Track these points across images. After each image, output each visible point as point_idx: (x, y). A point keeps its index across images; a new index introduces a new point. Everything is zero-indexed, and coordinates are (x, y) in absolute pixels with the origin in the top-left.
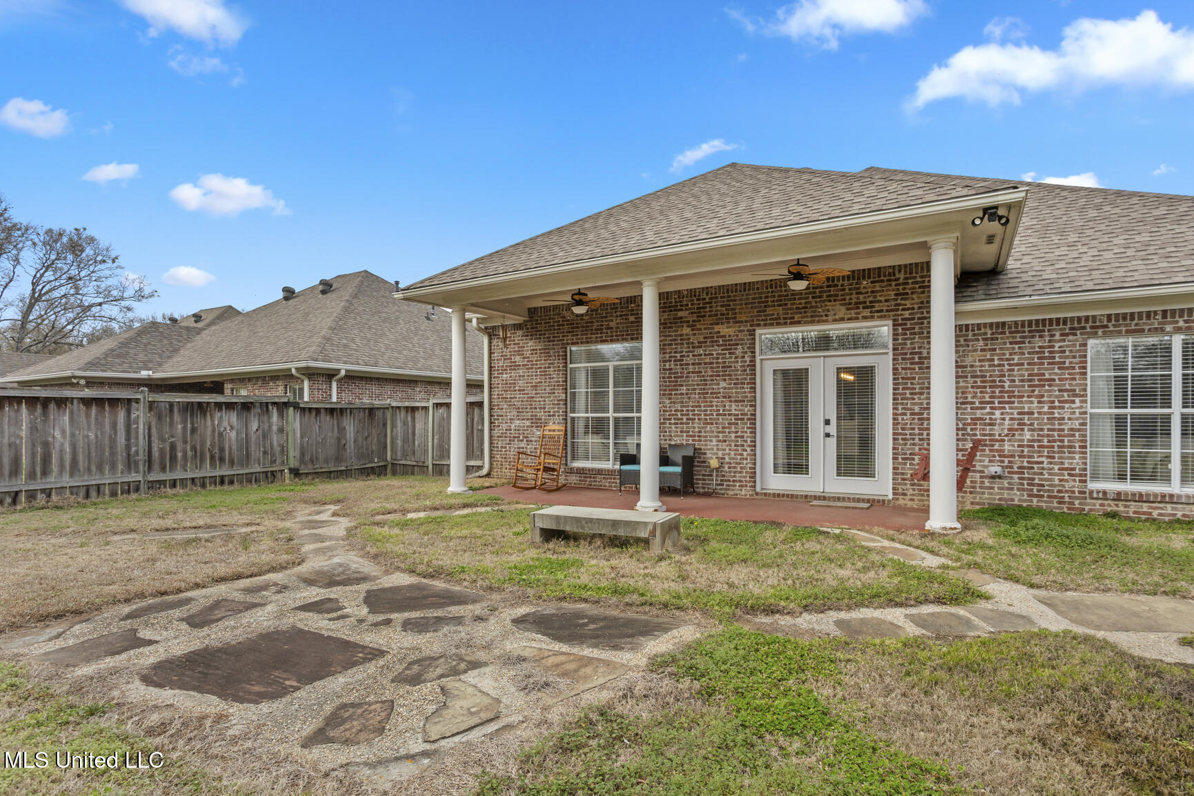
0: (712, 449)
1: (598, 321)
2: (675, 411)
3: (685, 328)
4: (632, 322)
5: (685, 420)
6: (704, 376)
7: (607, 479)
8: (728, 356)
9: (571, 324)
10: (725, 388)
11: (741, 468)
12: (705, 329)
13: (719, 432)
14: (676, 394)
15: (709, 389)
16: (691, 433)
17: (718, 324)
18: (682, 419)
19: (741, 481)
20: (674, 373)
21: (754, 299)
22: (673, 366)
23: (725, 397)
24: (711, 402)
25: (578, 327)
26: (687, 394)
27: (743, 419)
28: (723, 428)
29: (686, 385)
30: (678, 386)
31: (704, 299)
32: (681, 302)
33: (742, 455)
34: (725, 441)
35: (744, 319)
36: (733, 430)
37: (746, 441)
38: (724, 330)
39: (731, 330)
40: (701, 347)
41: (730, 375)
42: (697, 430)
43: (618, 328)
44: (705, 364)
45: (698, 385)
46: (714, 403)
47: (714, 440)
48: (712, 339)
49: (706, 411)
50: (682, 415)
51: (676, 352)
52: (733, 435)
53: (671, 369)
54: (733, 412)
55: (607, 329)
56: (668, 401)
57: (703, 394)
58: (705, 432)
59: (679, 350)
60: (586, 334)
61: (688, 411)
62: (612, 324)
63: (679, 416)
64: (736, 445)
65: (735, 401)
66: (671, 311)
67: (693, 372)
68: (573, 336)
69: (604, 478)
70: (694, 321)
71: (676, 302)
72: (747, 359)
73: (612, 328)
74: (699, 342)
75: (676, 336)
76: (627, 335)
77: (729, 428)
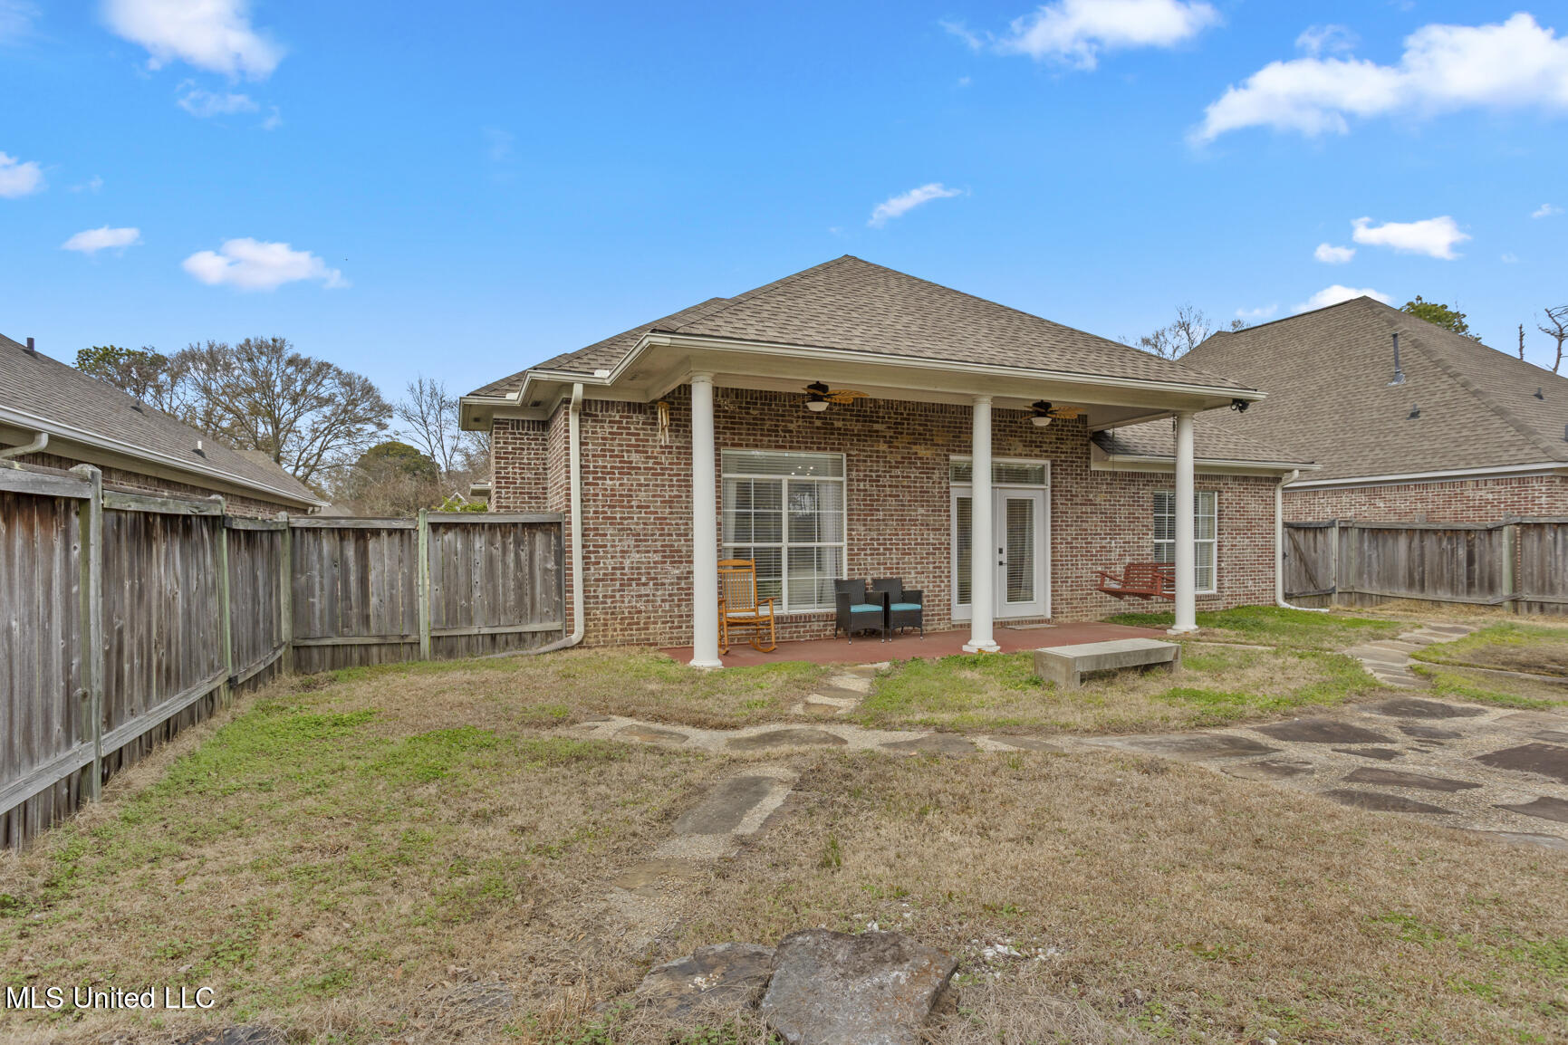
0: (911, 582)
1: (772, 420)
2: (871, 539)
3: (881, 444)
4: (818, 428)
5: (882, 551)
6: (902, 501)
8: (925, 480)
9: (731, 418)
10: (922, 515)
11: (940, 601)
12: (903, 448)
13: (917, 563)
14: (871, 520)
15: (907, 515)
16: (888, 565)
17: (915, 444)
18: (879, 549)
19: (939, 615)
20: (870, 495)
21: (950, 422)
22: (868, 487)
23: (922, 525)
24: (909, 530)
25: (742, 423)
26: (884, 520)
27: (940, 549)
28: (922, 558)
29: (883, 510)
30: (873, 510)
31: (902, 414)
32: (877, 412)
33: (939, 586)
34: (923, 573)
35: (940, 442)
36: (931, 560)
37: (943, 572)
38: (923, 451)
39: (929, 452)
40: (898, 468)
41: (928, 501)
42: (895, 561)
43: (800, 432)
44: (903, 487)
45: (896, 510)
46: (912, 532)
47: (913, 571)
48: (909, 460)
49: (904, 539)
50: (879, 544)
51: (871, 471)
52: (931, 566)
53: (866, 490)
54: (931, 541)
55: (784, 431)
56: (863, 528)
57: (901, 520)
58: (903, 563)
59: (875, 468)
60: (755, 435)
61: (885, 539)
62: (792, 426)
63: (876, 546)
64: (934, 577)
65: (933, 530)
66: (865, 421)
67: (890, 496)
68: (734, 434)
70: (891, 437)
71: (871, 412)
72: (944, 485)
73: (791, 431)
74: (896, 462)
75: (871, 451)
76: (812, 443)
77: (927, 558)
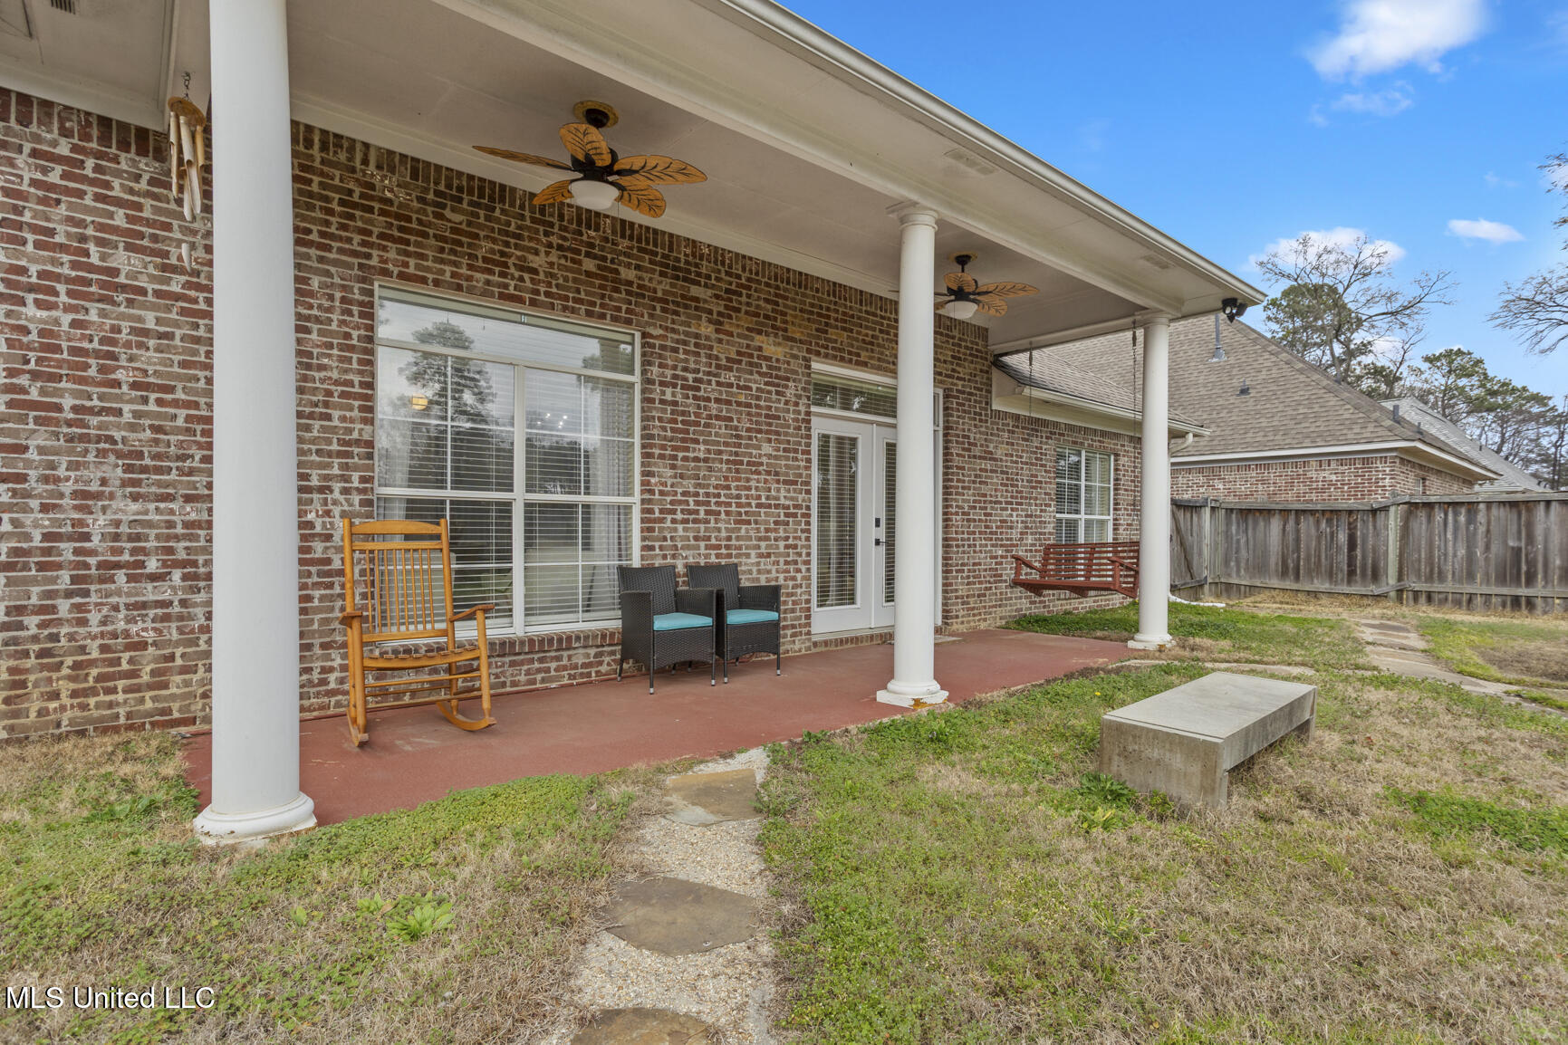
0: (750, 572)
1: (494, 241)
2: (684, 494)
3: (704, 323)
4: (588, 274)
5: (702, 515)
6: (736, 428)
7: (522, 663)
8: (774, 397)
9: (398, 217)
10: (769, 456)
11: (794, 603)
12: (739, 336)
13: (760, 539)
14: (685, 459)
15: (745, 454)
16: (713, 542)
17: (760, 332)
18: (697, 512)
19: (793, 627)
20: (683, 413)
21: (812, 305)
22: (679, 398)
23: (768, 473)
24: (748, 480)
25: (425, 235)
26: (706, 460)
27: (795, 515)
28: (767, 530)
29: (706, 442)
30: (687, 441)
31: (739, 277)
32: (697, 265)
33: (794, 579)
34: (769, 555)
35: (797, 336)
36: (782, 534)
37: (800, 555)
38: (772, 348)
39: (780, 349)
40: (730, 369)
41: (777, 433)
42: (724, 534)
43: (552, 275)
44: (739, 404)
45: (726, 444)
46: (753, 484)
47: (753, 553)
48: (748, 359)
49: (738, 497)
50: (697, 503)
51: (685, 369)
52: (782, 544)
53: (675, 403)
54: (782, 501)
55: (521, 268)
56: (670, 472)
57: (735, 462)
58: (738, 538)
59: (692, 366)
60: (455, 264)
61: (707, 495)
62: (537, 261)
63: (692, 506)
64: (787, 563)
65: (785, 482)
66: (677, 278)
67: (718, 418)
68: (407, 254)
69: (513, 664)
70: (720, 314)
71: (687, 262)
72: (802, 408)
73: (535, 271)
74: (728, 359)
75: (687, 334)
76: (576, 300)
77: (776, 530)
